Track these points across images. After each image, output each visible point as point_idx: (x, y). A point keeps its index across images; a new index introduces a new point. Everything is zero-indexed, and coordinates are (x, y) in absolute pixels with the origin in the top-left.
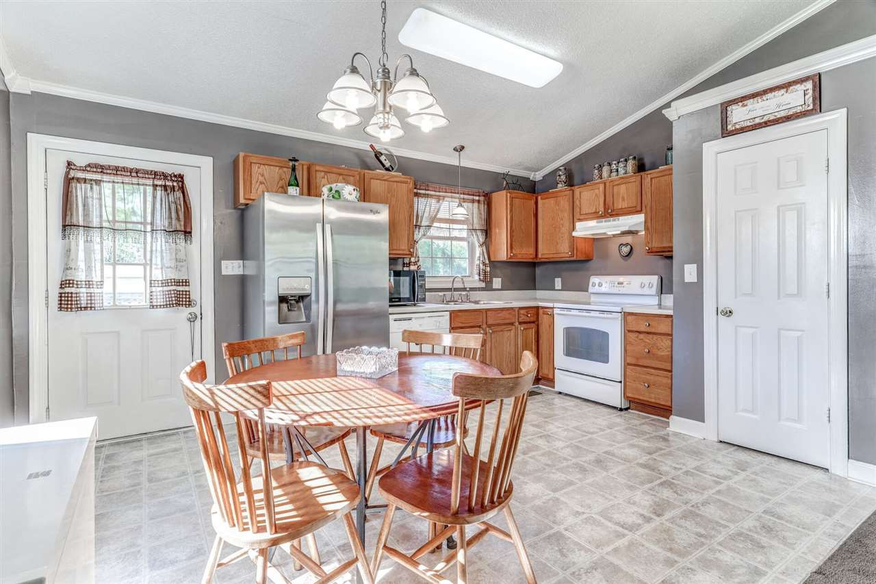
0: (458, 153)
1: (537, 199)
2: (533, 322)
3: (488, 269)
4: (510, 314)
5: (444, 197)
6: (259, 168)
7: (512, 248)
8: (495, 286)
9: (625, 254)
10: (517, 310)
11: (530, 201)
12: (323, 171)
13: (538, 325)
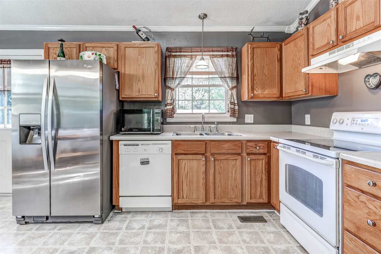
0: (202, 20)
1: (281, 46)
2: (265, 154)
3: (237, 107)
4: (235, 145)
5: (196, 55)
6: (53, 50)
7: (253, 89)
8: (247, 121)
9: (374, 86)
10: (244, 142)
11: (274, 49)
12: (91, 47)
13: (269, 158)
